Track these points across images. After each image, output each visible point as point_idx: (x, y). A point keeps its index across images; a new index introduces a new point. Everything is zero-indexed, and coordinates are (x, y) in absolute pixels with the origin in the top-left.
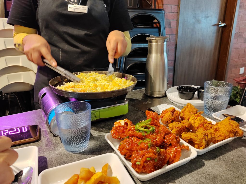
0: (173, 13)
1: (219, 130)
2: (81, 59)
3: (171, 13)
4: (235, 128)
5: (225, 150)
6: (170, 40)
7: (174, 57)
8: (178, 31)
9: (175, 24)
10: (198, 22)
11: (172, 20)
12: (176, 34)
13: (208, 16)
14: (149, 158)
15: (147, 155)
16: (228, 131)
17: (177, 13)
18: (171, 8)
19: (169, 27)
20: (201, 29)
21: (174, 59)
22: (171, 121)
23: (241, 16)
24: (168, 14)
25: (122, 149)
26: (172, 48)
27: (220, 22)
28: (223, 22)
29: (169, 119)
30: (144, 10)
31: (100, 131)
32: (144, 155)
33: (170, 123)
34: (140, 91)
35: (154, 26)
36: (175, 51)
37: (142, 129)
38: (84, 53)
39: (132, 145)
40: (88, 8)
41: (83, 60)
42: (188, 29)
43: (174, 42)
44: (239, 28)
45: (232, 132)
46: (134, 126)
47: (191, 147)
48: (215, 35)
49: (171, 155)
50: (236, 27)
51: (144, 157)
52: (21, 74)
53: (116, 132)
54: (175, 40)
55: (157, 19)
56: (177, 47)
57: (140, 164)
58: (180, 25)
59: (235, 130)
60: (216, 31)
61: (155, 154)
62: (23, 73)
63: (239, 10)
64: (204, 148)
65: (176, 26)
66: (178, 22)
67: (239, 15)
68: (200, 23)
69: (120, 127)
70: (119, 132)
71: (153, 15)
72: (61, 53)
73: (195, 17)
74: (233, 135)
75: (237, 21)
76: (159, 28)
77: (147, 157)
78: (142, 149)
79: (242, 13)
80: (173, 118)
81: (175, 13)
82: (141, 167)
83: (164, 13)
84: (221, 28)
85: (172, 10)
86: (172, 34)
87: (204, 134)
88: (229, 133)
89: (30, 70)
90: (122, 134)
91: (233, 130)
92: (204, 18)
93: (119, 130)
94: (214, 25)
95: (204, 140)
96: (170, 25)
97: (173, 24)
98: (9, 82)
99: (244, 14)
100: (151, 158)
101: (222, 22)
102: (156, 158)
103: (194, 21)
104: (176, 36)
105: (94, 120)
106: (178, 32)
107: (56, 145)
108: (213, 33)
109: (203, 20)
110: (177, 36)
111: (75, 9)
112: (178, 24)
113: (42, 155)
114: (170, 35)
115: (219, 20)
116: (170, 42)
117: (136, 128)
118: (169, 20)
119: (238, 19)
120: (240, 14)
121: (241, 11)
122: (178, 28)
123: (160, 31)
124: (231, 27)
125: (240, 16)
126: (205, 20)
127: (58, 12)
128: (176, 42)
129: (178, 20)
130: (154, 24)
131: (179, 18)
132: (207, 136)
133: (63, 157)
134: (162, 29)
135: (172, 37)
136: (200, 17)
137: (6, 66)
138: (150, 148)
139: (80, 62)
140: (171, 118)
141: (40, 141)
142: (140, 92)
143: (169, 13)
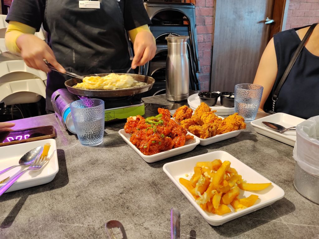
0: (208, 7)
1: (225, 124)
2: (96, 60)
3: (205, 8)
4: (239, 121)
5: (230, 142)
6: (205, 41)
7: (210, 62)
8: (214, 29)
9: (211, 20)
10: (240, 18)
11: (207, 16)
12: (212, 34)
13: (253, 11)
14: (154, 141)
15: (153, 139)
16: (232, 124)
17: (213, 7)
18: (205, 2)
19: (203, 25)
20: (244, 28)
21: (211, 64)
22: (183, 118)
23: (293, 11)
24: (202, 9)
25: (133, 139)
26: (208, 50)
27: (268, 18)
28: (271, 18)
29: (180, 116)
30: (170, 5)
31: (115, 130)
32: (149, 139)
33: (182, 120)
34: (161, 96)
35: (184, 24)
36: (211, 54)
37: (151, 121)
38: (98, 54)
39: (141, 135)
40: (100, 4)
41: (98, 61)
42: (227, 27)
43: (209, 44)
44: (290, 26)
45: (236, 125)
46: (145, 119)
47: (195, 137)
48: (261, 34)
49: (176, 142)
50: (286, 24)
51: (150, 141)
52: (26, 82)
53: (129, 127)
54: (211, 41)
55: (186, 15)
56: (214, 49)
57: (147, 148)
58: (217, 23)
59: (239, 123)
60: (262, 30)
61: (159, 139)
62: (28, 81)
63: (290, 3)
64: (207, 138)
65: (211, 23)
66: (215, 19)
67: (289, 10)
68: (242, 20)
69: (132, 121)
70: (131, 127)
71: (181, 11)
72: (74, 54)
73: (235, 12)
74: (238, 128)
75: (287, 17)
76: (189, 26)
77: (152, 141)
78: (148, 135)
79: (294, 6)
80: (185, 115)
81: (210, 8)
82: (147, 150)
83: (195, 8)
84: (268, 26)
85: (206, 4)
86: (207, 34)
87: (208, 125)
88: (234, 126)
89: (37, 78)
90: (134, 128)
91: (237, 124)
92: (247, 14)
93: (131, 124)
94: (260, 22)
95: (207, 130)
96: (205, 23)
97: (209, 20)
98: (12, 91)
99: (296, 9)
100: (155, 141)
101: (269, 18)
102: (160, 141)
103: (234, 17)
104: (212, 36)
105: (108, 120)
106: (215, 31)
107: (71, 141)
108: (259, 32)
109: (246, 16)
110: (214, 36)
111: (87, 5)
112: (214, 22)
113: (59, 148)
114: (205, 35)
115: (266, 16)
116: (204, 43)
117: (146, 121)
118: (203, 16)
119: (288, 14)
120: (292, 8)
121: (292, 4)
122: (214, 26)
123: (189, 30)
124: (280, 24)
125: (291, 11)
126: (248, 15)
127: (68, 9)
128: (213, 43)
129: (214, 17)
130: (184, 21)
131: (215, 14)
132: (212, 127)
133: (79, 149)
134: (192, 27)
135: (208, 37)
136: (242, 11)
137: (9, 73)
138: (155, 133)
139: (95, 63)
140: (182, 115)
141: (56, 138)
142: (161, 98)
143: (203, 7)
